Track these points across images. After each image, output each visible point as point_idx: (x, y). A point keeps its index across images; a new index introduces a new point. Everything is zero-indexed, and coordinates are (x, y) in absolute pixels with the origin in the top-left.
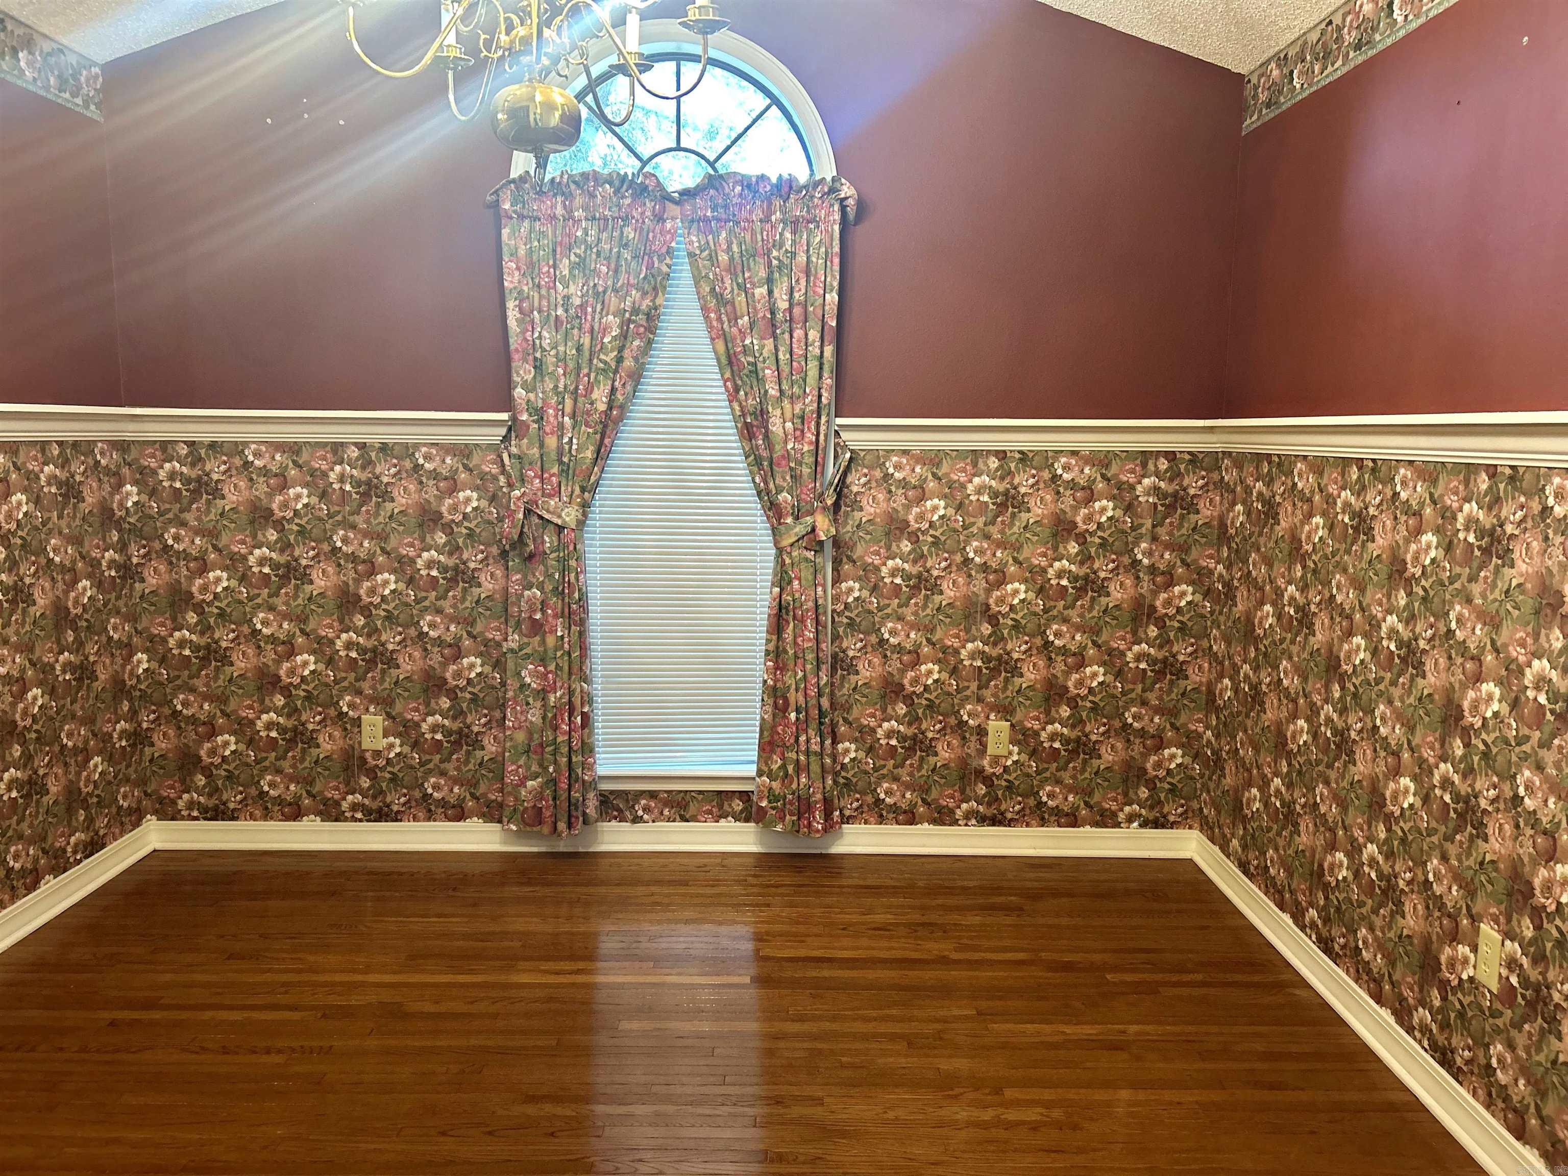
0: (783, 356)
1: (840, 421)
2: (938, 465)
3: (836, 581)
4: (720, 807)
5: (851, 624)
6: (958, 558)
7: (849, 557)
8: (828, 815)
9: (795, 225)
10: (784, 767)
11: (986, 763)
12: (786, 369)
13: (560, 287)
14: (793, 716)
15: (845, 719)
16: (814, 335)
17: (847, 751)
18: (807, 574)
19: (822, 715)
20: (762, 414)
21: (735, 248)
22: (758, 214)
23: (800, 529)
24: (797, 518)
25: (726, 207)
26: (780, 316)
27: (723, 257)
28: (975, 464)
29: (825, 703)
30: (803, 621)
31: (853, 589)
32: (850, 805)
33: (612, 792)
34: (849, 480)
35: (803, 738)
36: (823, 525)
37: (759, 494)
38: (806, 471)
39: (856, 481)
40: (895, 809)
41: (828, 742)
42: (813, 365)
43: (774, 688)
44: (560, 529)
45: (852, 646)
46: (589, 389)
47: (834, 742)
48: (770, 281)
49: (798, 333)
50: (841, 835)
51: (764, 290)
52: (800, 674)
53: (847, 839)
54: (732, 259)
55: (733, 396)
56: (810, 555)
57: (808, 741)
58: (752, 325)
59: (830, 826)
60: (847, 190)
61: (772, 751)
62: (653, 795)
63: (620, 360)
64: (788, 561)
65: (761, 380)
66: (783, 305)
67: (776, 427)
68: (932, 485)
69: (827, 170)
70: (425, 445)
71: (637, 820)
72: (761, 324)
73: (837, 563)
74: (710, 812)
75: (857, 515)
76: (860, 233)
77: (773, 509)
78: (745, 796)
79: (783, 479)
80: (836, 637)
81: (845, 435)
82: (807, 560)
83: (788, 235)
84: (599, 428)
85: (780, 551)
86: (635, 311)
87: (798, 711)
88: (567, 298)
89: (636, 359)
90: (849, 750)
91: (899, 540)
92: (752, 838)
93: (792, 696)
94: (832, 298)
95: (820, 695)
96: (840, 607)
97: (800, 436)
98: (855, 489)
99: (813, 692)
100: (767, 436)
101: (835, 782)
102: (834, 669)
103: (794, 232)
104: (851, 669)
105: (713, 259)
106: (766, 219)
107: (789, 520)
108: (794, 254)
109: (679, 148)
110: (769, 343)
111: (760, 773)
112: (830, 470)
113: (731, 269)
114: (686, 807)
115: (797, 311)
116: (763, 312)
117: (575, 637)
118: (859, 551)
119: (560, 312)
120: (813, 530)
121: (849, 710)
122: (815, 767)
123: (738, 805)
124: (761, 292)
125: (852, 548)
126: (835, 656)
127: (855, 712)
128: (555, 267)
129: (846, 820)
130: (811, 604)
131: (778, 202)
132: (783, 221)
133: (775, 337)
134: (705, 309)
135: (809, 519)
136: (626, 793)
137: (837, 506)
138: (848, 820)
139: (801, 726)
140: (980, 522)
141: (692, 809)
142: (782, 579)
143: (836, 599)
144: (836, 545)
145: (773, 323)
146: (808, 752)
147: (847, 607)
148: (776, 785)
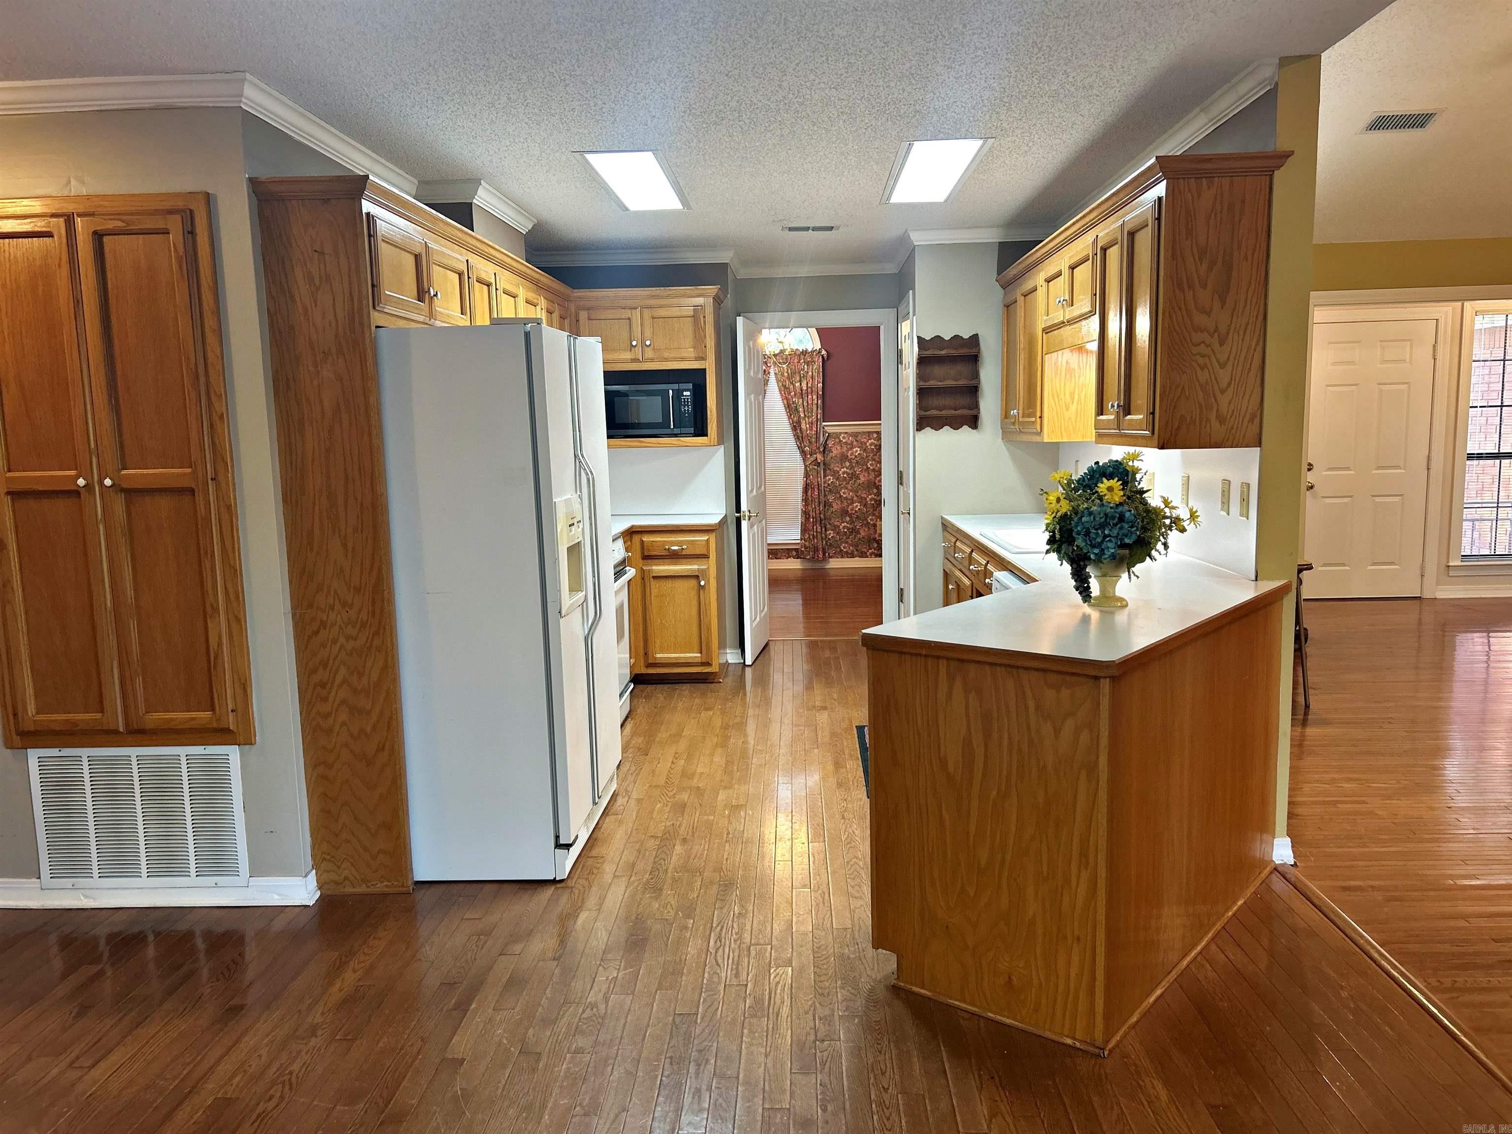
0: (805, 404)
1: (824, 424)
2: (857, 437)
3: (825, 476)
4: (788, 554)
5: (830, 490)
6: (865, 467)
7: (829, 469)
8: (824, 554)
9: (808, 363)
10: (809, 537)
11: (877, 536)
12: (806, 408)
15: (829, 522)
16: (815, 397)
17: (830, 534)
18: (815, 474)
19: (821, 520)
20: (799, 422)
21: (789, 371)
22: (796, 361)
23: (812, 459)
24: (811, 455)
25: (786, 359)
26: (804, 392)
27: (786, 374)
28: (869, 436)
29: (822, 516)
30: (814, 489)
31: (830, 479)
32: (832, 552)
34: (828, 443)
35: (815, 527)
36: (820, 457)
37: (799, 448)
38: (813, 440)
39: (830, 443)
40: (847, 553)
41: (823, 529)
42: (815, 406)
43: (805, 511)
45: (831, 498)
47: (826, 531)
48: (800, 381)
49: (810, 397)
50: (829, 562)
51: (799, 384)
52: (814, 507)
53: (831, 563)
54: (788, 374)
55: (789, 417)
56: (816, 467)
57: (817, 529)
58: (795, 394)
59: (825, 559)
60: (824, 352)
61: (805, 532)
64: (808, 470)
65: (798, 412)
66: (805, 388)
67: (803, 426)
68: (855, 443)
69: (818, 346)
72: (798, 395)
73: (825, 470)
74: (785, 556)
75: (831, 454)
76: (828, 363)
77: (803, 453)
78: (796, 550)
79: (806, 443)
80: (825, 495)
81: (826, 428)
82: (815, 469)
83: (806, 366)
85: (806, 466)
87: (813, 518)
90: (831, 533)
91: (845, 462)
92: (799, 564)
93: (811, 513)
94: (820, 385)
95: (820, 514)
96: (826, 485)
97: (811, 429)
98: (830, 445)
99: (818, 512)
100: (800, 430)
101: (826, 544)
102: (825, 506)
103: (808, 366)
104: (831, 506)
105: (782, 375)
106: (799, 362)
107: (809, 456)
108: (808, 372)
110: (801, 400)
111: (801, 539)
112: (822, 439)
113: (788, 378)
114: (777, 554)
115: (809, 390)
116: (798, 390)
118: (832, 466)
120: (817, 459)
121: (830, 520)
122: (819, 537)
123: (794, 553)
124: (798, 384)
125: (830, 465)
126: (825, 502)
127: (832, 521)
129: (830, 557)
130: (816, 484)
131: (802, 357)
132: (804, 362)
133: (802, 398)
134: (780, 390)
137: (824, 451)
138: (831, 557)
139: (814, 523)
140: (872, 455)
141: (779, 555)
142: (807, 475)
143: (825, 482)
144: (824, 464)
145: (802, 394)
146: (817, 532)
147: (829, 485)
148: (807, 543)
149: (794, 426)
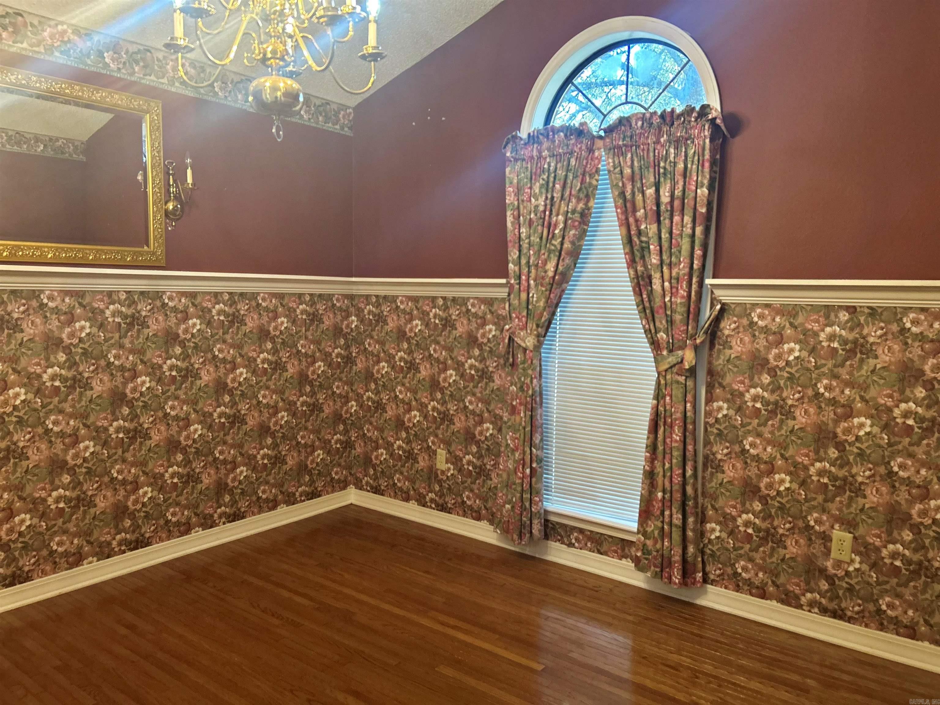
0: (665, 235)
1: (711, 282)
2: (795, 316)
3: (709, 400)
4: (622, 549)
5: (720, 434)
6: (810, 392)
7: (721, 385)
8: (688, 574)
9: (677, 143)
11: (829, 564)
12: (665, 245)
13: (533, 200)
14: (660, 495)
15: (713, 507)
16: (687, 219)
17: (713, 530)
18: (678, 392)
19: (686, 498)
20: (649, 276)
21: (636, 164)
22: (651, 139)
23: (672, 360)
24: (671, 351)
25: (631, 137)
26: (663, 208)
27: (627, 171)
28: (827, 317)
29: (689, 490)
30: (671, 427)
31: (722, 408)
32: (712, 572)
33: (558, 523)
34: (722, 325)
35: (667, 513)
36: (692, 357)
37: (645, 332)
38: (678, 317)
39: (727, 326)
40: (749, 583)
42: (687, 241)
43: (651, 473)
44: (525, 350)
45: (720, 451)
46: (545, 263)
47: (700, 522)
48: (657, 184)
49: (677, 219)
50: (706, 592)
51: (653, 191)
52: (667, 465)
53: (710, 596)
54: (633, 172)
55: (630, 265)
56: (682, 379)
57: (671, 516)
58: (645, 214)
60: (714, 113)
61: (648, 517)
62: (581, 531)
63: (562, 244)
64: (663, 382)
65: (649, 253)
66: (665, 198)
67: (657, 285)
68: (789, 331)
70: (472, 298)
71: (571, 545)
72: (651, 216)
73: (710, 387)
74: (616, 552)
75: (728, 352)
77: (655, 344)
78: (632, 546)
79: (660, 323)
80: (707, 443)
81: (717, 292)
82: (678, 382)
83: (672, 150)
84: (549, 287)
85: (659, 374)
86: (574, 212)
87: (664, 491)
88: (537, 206)
89: (573, 243)
90: (715, 530)
91: (760, 373)
93: (660, 480)
94: (704, 192)
95: (685, 483)
96: (711, 420)
97: (675, 292)
98: (727, 332)
99: (676, 480)
100: (651, 293)
103: (676, 148)
104: (719, 468)
105: (621, 173)
106: (658, 142)
107: (665, 353)
108: (677, 163)
109: (627, 102)
110: (656, 228)
111: (639, 532)
113: (634, 179)
114: (601, 544)
115: (677, 203)
116: (652, 205)
117: (528, 418)
118: (728, 379)
119: (532, 216)
120: (682, 361)
121: (716, 499)
122: (675, 536)
123: (629, 552)
124: (650, 191)
125: (723, 377)
127: (721, 503)
128: (531, 188)
129: (710, 582)
130: (679, 415)
133: (659, 222)
134: (617, 207)
135: (680, 353)
136: (565, 526)
138: (714, 582)
140: (830, 364)
141: (605, 548)
142: (658, 396)
143: (708, 414)
144: (711, 372)
145: (658, 214)
146: (671, 524)
147: (717, 420)
148: (649, 543)
149: (638, 284)
